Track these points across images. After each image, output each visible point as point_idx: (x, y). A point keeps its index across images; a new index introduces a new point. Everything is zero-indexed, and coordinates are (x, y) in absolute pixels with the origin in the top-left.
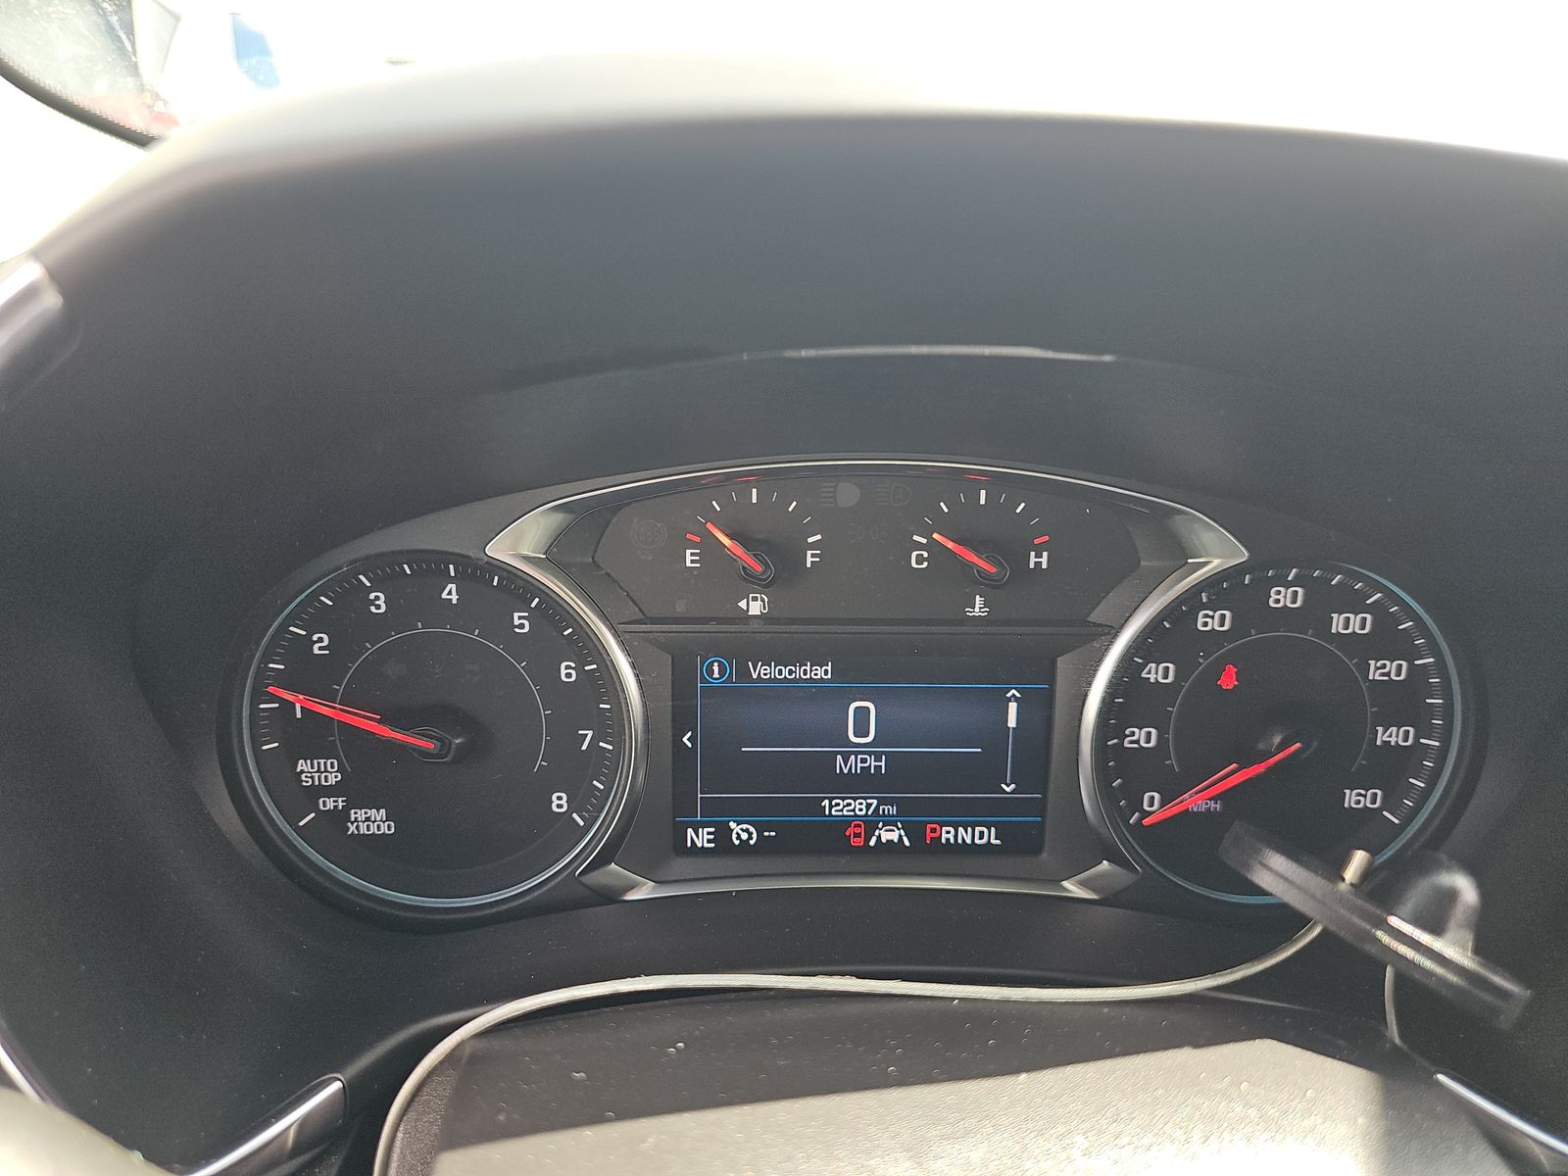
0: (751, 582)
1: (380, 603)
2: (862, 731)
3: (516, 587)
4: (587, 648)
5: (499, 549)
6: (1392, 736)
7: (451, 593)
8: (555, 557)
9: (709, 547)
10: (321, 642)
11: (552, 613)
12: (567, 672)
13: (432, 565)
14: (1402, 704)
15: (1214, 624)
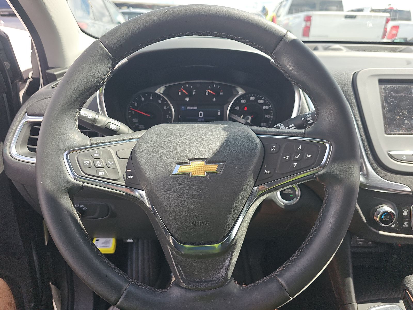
0: (187, 96)
1: (143, 99)
2: (201, 116)
3: (159, 97)
4: (167, 105)
5: (157, 92)
6: (267, 116)
7: (151, 98)
8: (164, 93)
9: (182, 92)
10: (136, 104)
11: (164, 100)
12: (165, 108)
13: (149, 94)
14: (268, 112)
15: (243, 102)
